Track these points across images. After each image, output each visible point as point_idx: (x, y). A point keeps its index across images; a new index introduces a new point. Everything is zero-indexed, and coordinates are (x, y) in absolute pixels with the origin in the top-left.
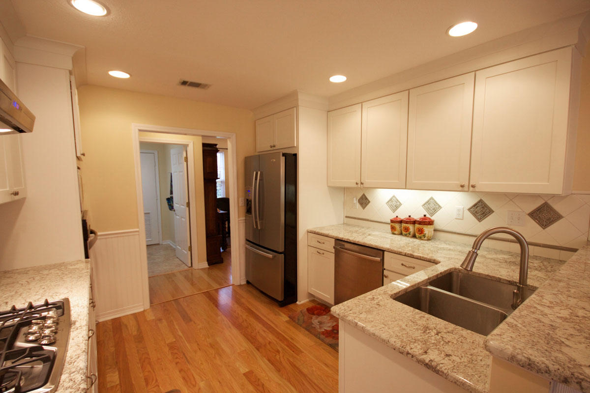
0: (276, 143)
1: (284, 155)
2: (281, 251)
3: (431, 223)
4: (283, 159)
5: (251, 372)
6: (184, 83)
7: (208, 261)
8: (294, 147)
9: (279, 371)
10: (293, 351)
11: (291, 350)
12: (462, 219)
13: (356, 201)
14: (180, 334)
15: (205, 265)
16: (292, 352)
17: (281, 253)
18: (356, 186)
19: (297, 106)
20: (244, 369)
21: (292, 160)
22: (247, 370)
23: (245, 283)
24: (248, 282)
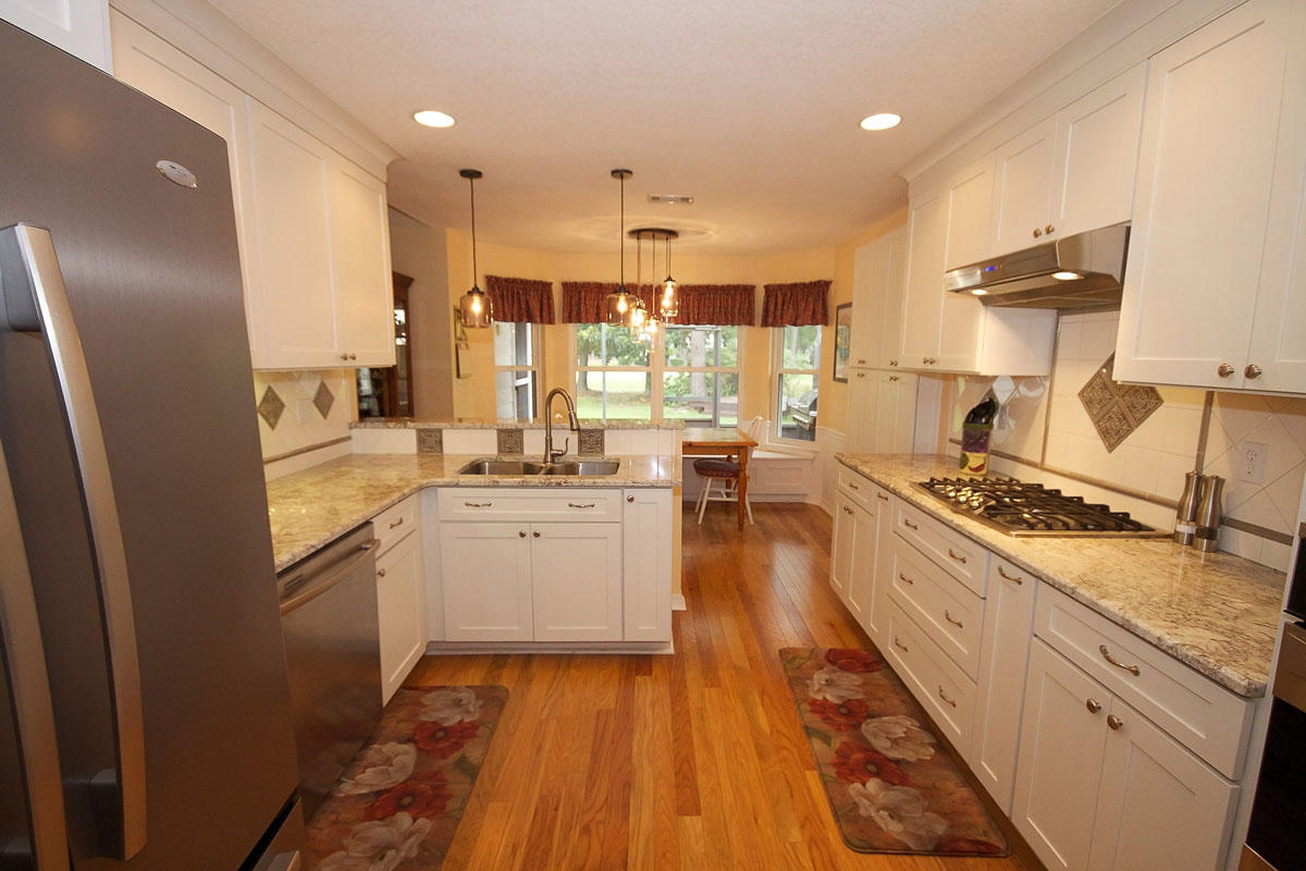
5: (682, 811)
9: (628, 785)
10: (556, 809)
11: (554, 819)
16: (560, 810)
20: (693, 825)
22: (687, 818)
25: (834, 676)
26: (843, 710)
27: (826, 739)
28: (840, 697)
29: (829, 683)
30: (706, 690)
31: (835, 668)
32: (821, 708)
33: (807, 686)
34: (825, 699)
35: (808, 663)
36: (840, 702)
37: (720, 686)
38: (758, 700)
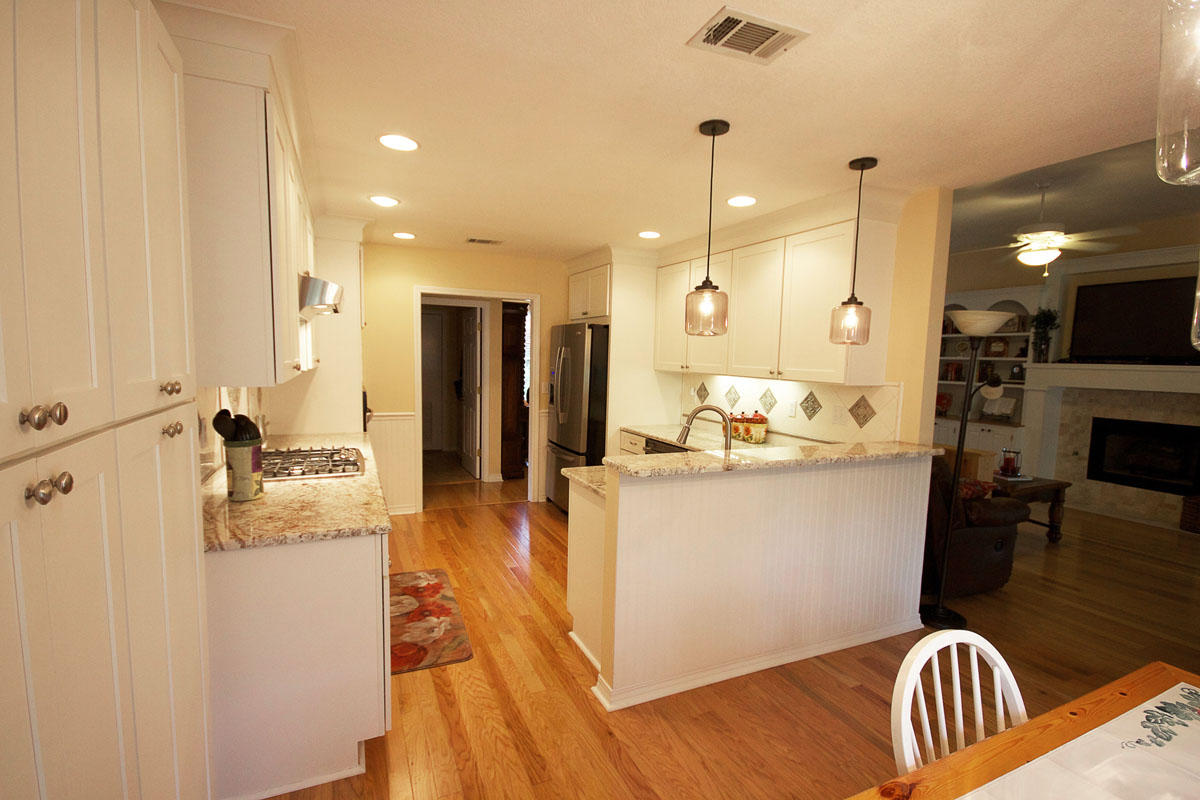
0: (589, 310)
1: (590, 326)
2: (581, 452)
3: (762, 421)
4: (588, 333)
6: (473, 241)
7: (502, 472)
8: (605, 316)
12: (794, 417)
13: (693, 393)
14: (452, 535)
15: (499, 478)
17: (582, 454)
18: (681, 370)
19: (611, 264)
21: (602, 333)
23: (544, 500)
24: (548, 500)
25: (425, 636)
26: (427, 613)
27: (444, 597)
28: (427, 621)
29: (431, 630)
30: (528, 613)
31: (421, 644)
32: (443, 611)
33: (451, 624)
34: (438, 618)
35: (446, 643)
36: (428, 618)
37: (520, 618)
38: (489, 613)
